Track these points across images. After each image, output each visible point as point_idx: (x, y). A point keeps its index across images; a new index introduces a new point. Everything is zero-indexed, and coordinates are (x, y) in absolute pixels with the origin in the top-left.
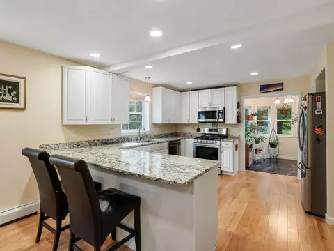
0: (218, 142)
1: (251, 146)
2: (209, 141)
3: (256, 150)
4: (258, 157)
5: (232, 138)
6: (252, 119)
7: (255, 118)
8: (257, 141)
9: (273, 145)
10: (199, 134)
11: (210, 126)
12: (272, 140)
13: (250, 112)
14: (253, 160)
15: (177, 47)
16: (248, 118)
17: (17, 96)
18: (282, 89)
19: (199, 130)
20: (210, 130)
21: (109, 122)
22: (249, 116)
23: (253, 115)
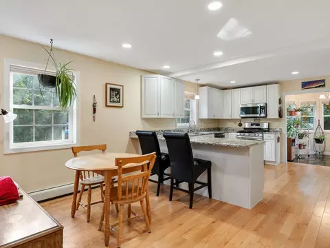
0: (261, 135)
1: (294, 141)
2: (251, 134)
3: (300, 145)
4: (302, 152)
5: (274, 131)
6: (295, 115)
7: (299, 113)
8: (301, 136)
9: (318, 141)
10: (241, 129)
11: (252, 121)
12: (318, 136)
13: (293, 107)
14: (296, 155)
15: (230, 60)
16: (291, 113)
17: (119, 98)
18: (324, 86)
19: (240, 125)
20: (252, 125)
21: (171, 117)
22: (291, 112)
23: (296, 111)
